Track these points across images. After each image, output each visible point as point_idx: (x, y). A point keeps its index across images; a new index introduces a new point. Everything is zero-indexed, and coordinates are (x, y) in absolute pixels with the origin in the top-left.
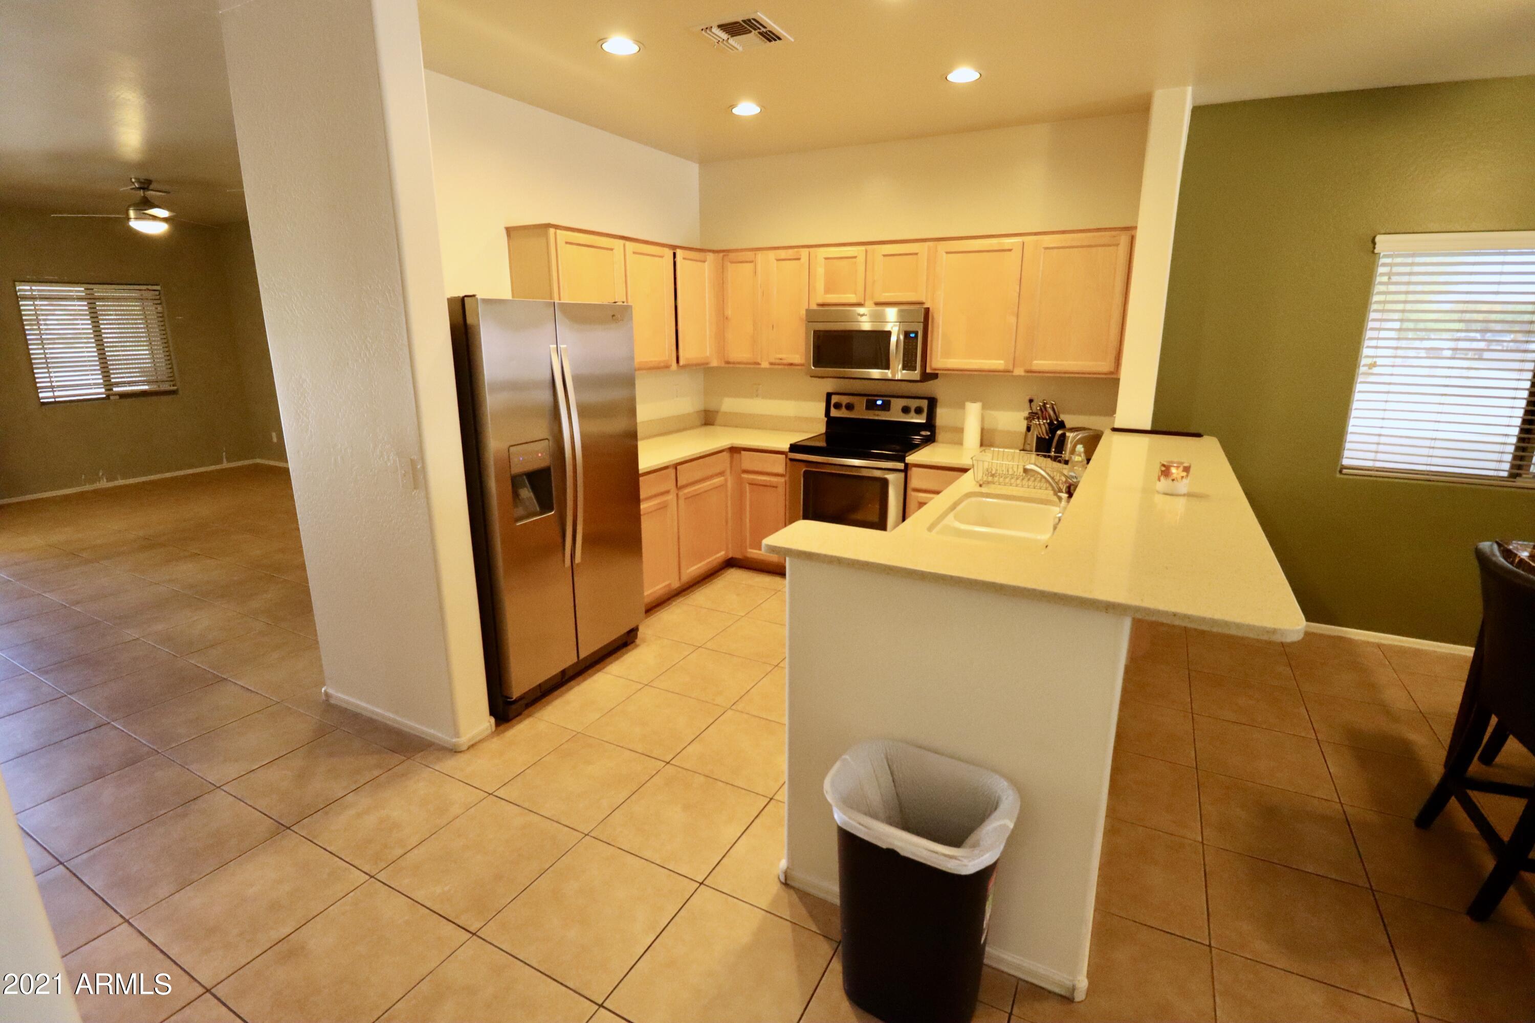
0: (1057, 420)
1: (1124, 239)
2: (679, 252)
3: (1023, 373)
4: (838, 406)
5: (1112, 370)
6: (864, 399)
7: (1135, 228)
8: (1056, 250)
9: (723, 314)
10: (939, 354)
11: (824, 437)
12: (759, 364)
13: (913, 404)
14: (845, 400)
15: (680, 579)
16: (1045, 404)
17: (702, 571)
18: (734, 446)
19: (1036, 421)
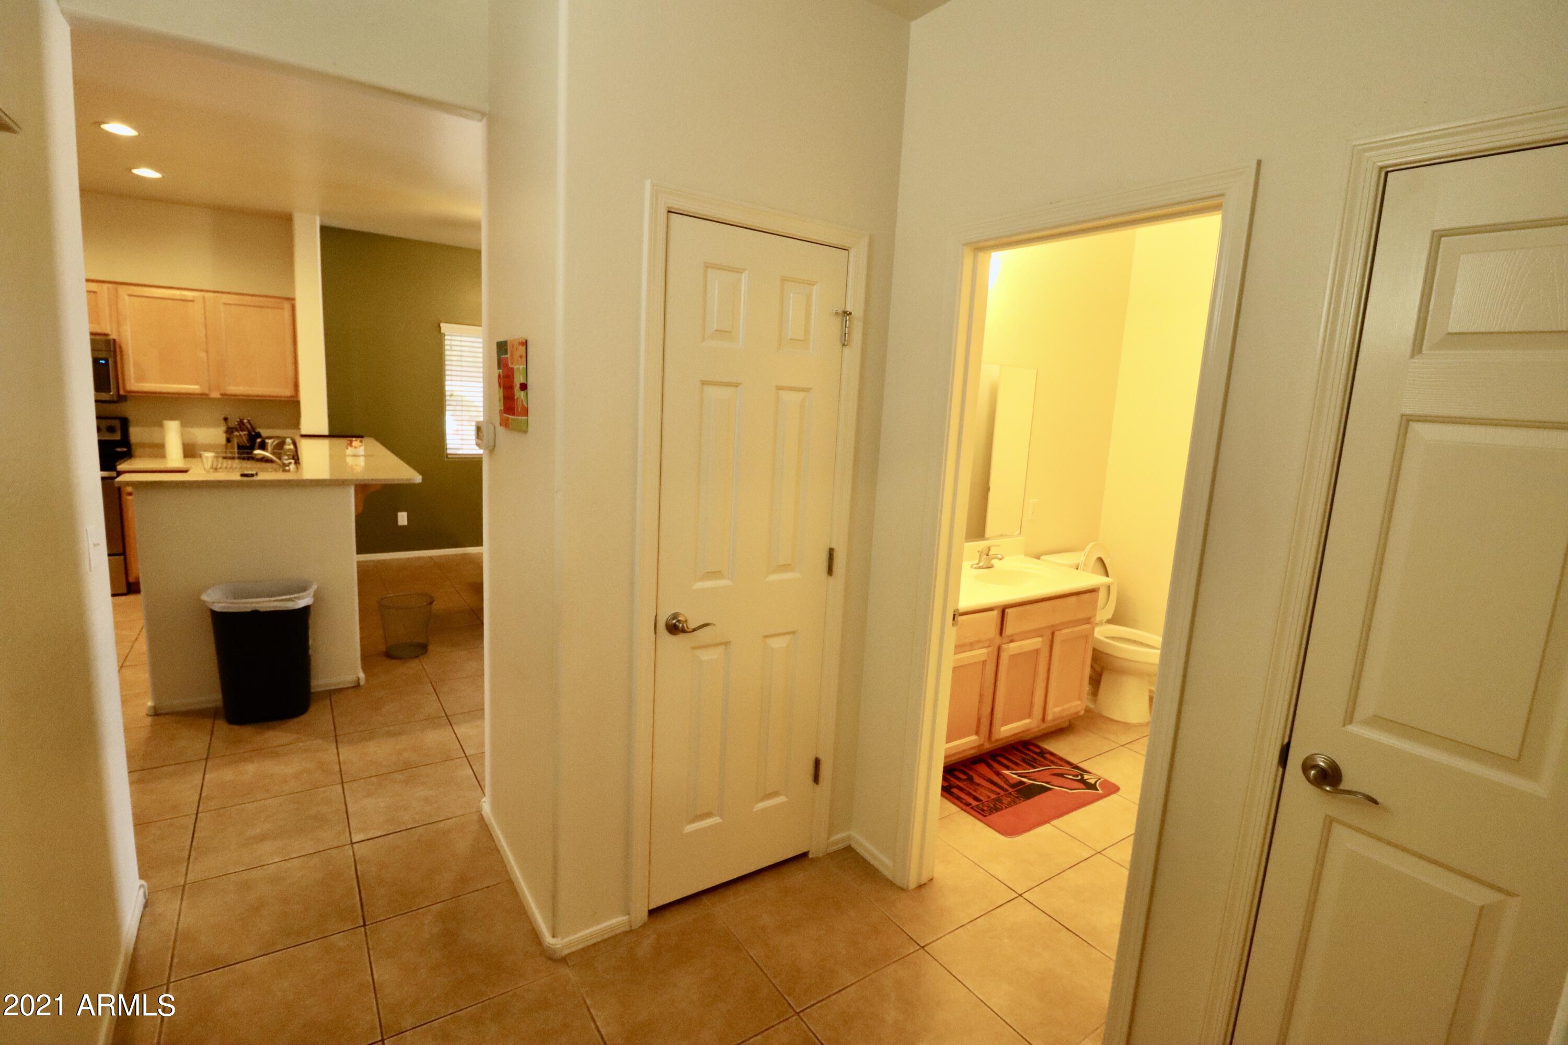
0: (254, 431)
1: (287, 306)
3: (219, 396)
5: (293, 395)
7: (294, 299)
10: (132, 379)
13: (104, 424)
16: (241, 421)
19: (236, 433)
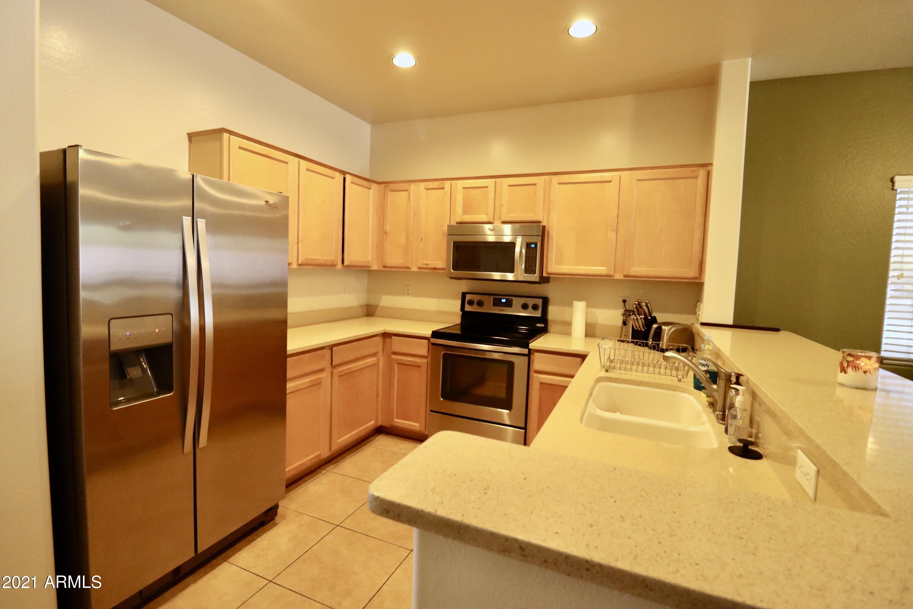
0: (651, 316)
1: (702, 173)
2: (348, 177)
3: (622, 278)
4: (471, 303)
5: (697, 275)
6: (492, 298)
7: (711, 164)
8: (646, 182)
9: (383, 228)
10: (553, 262)
11: (459, 327)
12: (409, 268)
13: (531, 302)
14: (476, 298)
15: (330, 449)
16: (639, 304)
17: (351, 440)
18: (386, 332)
19: (633, 317)
